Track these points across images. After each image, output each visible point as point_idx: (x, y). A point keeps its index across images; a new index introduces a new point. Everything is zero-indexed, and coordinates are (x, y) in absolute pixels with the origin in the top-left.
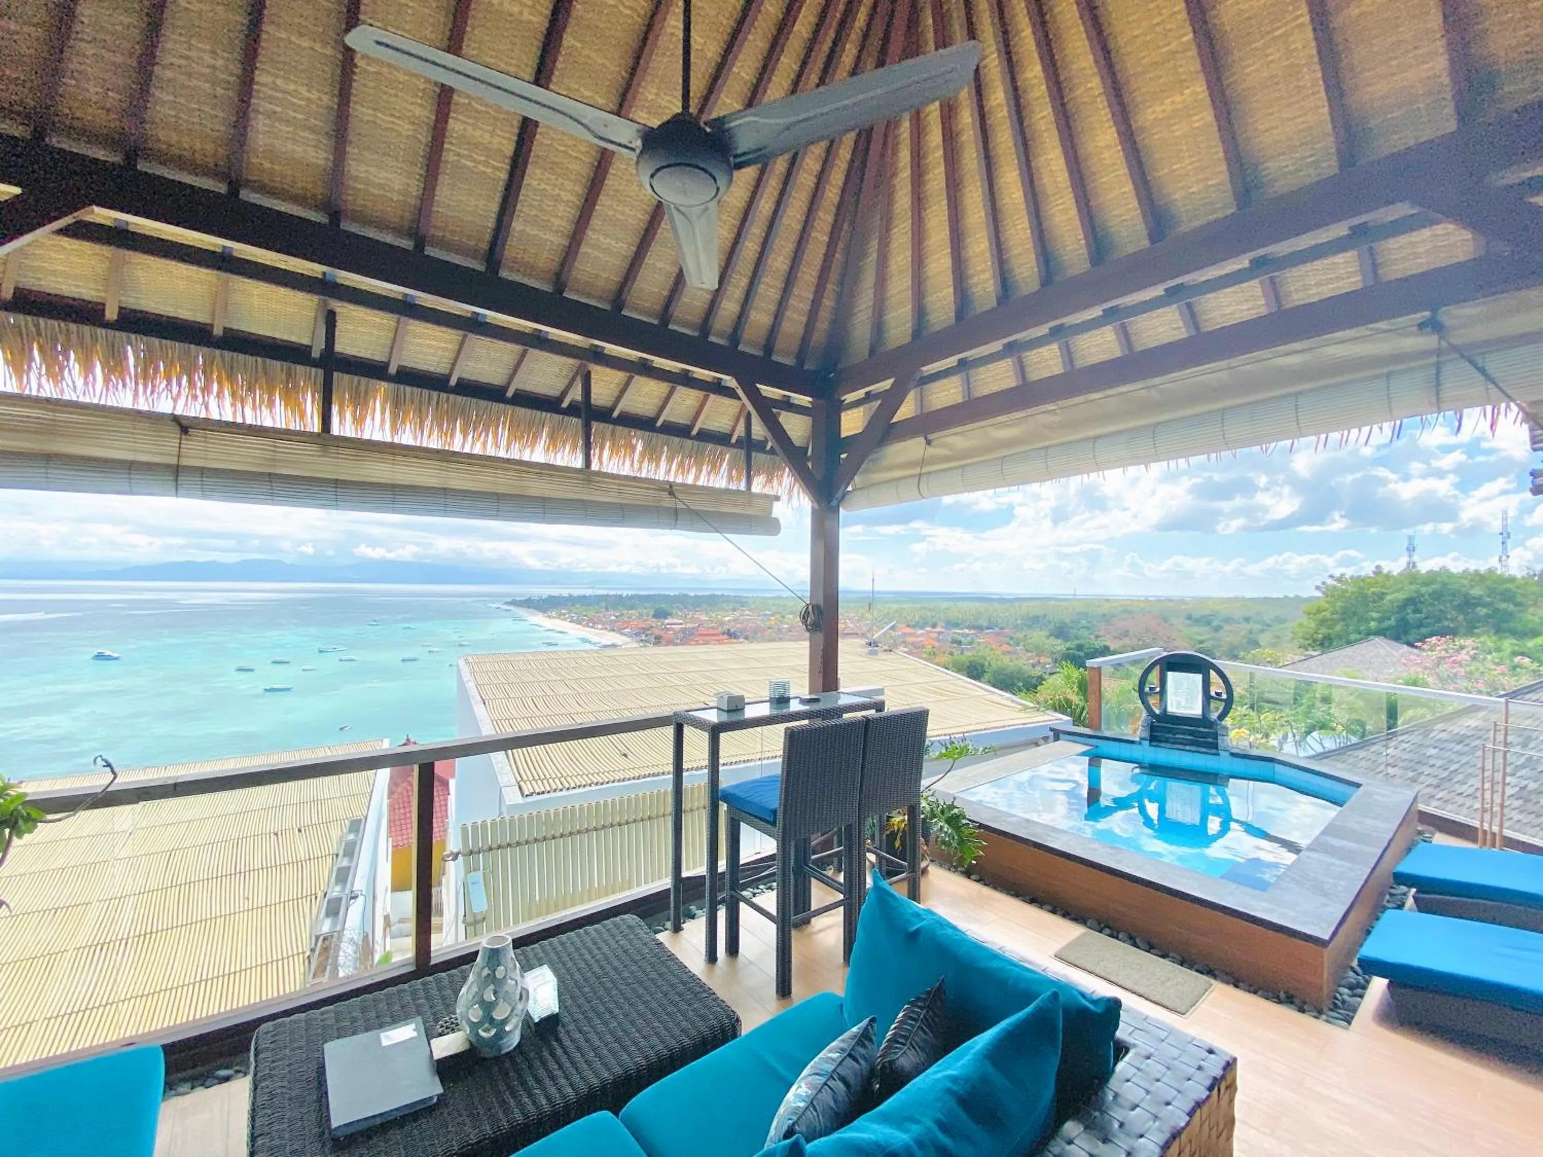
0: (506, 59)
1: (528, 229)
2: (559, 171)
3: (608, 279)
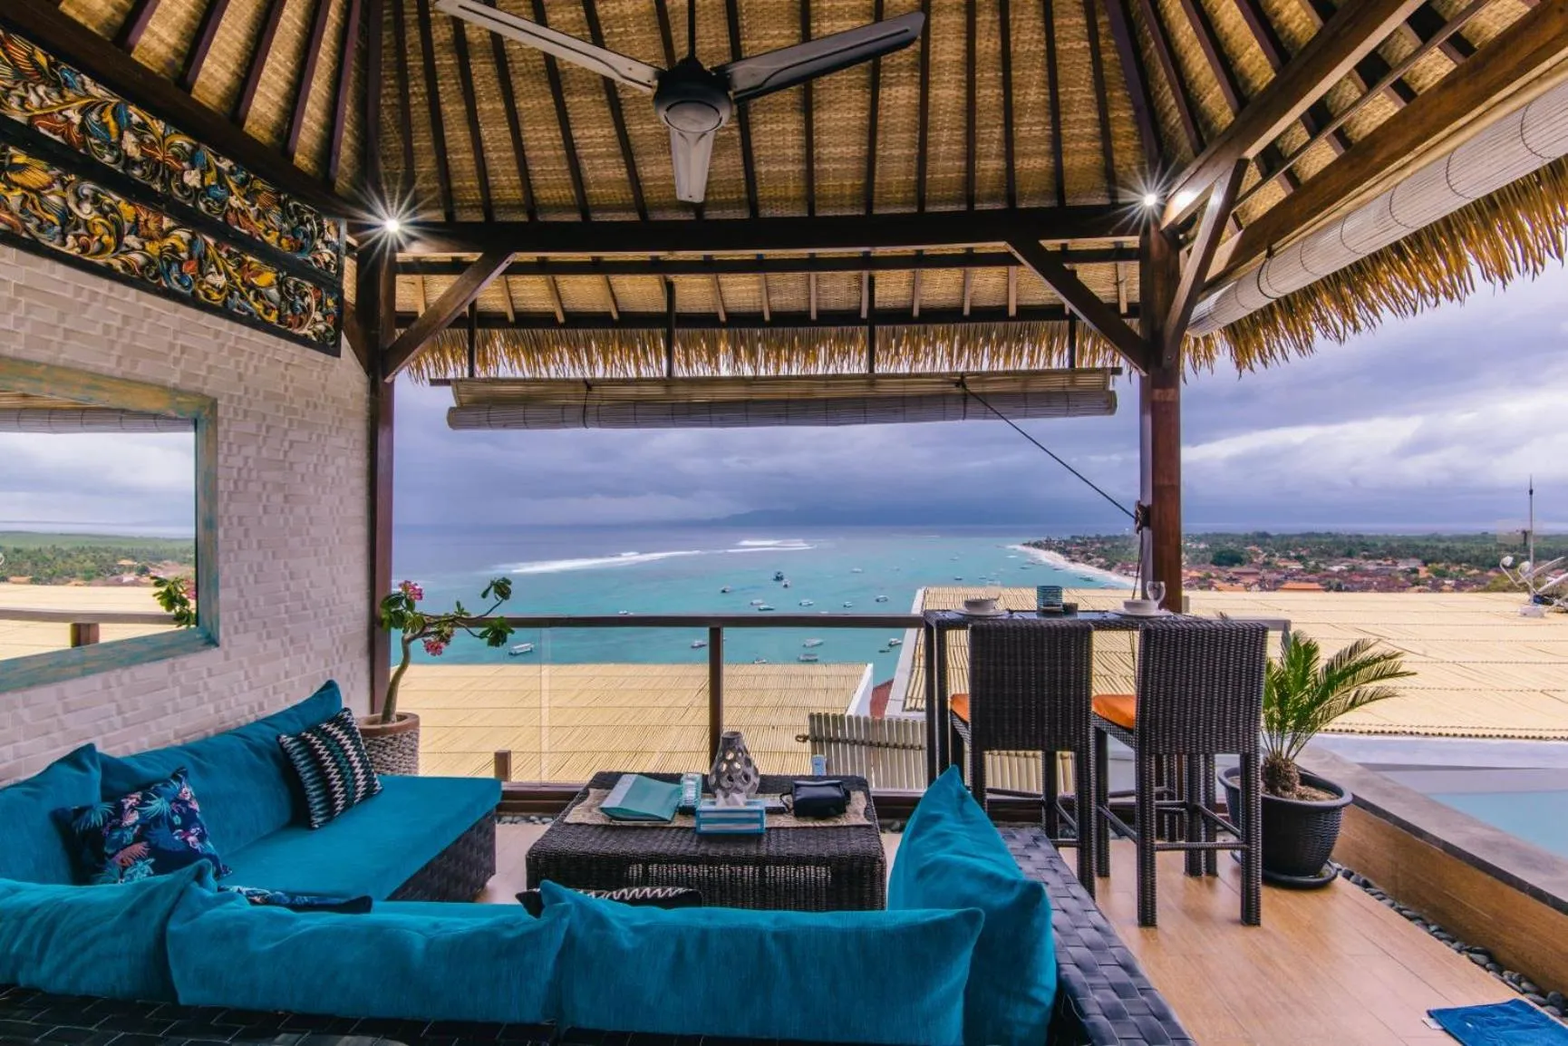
0: (707, 40)
1: (771, 168)
2: (776, 108)
3: (853, 186)
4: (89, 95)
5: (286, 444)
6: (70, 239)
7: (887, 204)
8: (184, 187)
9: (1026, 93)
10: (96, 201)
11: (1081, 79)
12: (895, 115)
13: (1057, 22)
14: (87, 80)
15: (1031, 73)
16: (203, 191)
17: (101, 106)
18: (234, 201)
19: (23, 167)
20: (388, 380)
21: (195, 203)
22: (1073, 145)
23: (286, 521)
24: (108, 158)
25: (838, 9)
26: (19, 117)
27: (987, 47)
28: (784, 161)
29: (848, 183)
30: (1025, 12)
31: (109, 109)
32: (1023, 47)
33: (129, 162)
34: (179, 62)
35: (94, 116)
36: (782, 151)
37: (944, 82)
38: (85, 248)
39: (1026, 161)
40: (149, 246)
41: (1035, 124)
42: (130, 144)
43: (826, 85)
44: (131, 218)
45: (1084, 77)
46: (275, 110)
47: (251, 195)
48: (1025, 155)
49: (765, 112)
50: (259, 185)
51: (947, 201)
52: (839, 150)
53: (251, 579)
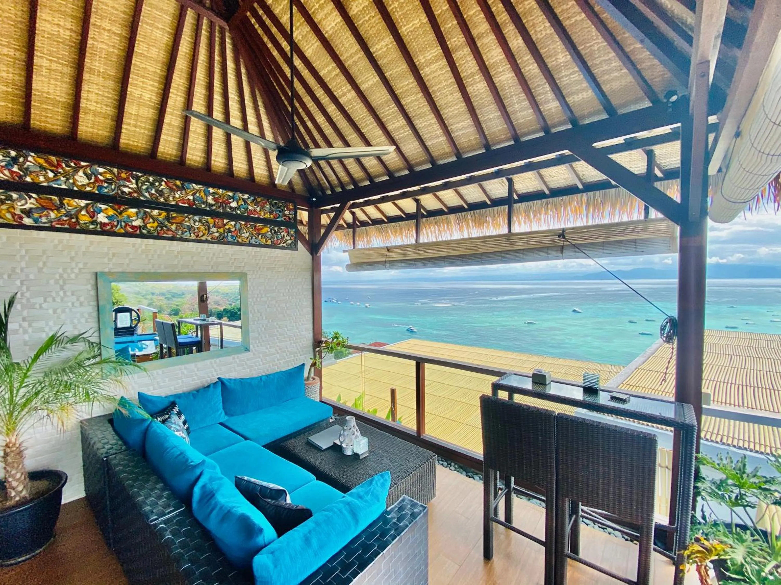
4: (194, 189)
5: (276, 284)
6: (192, 235)
7: (499, 143)
8: (231, 208)
9: (556, 59)
10: (200, 221)
11: (593, 36)
12: (481, 99)
13: (557, 11)
14: (194, 185)
15: (555, 46)
16: (239, 208)
17: (200, 191)
18: (250, 208)
19: (176, 217)
20: (318, 255)
21: (236, 212)
22: (606, 77)
23: (277, 310)
24: (203, 206)
25: (429, 60)
26: (173, 203)
27: (518, 43)
28: (437, 137)
29: (472, 138)
30: (533, 14)
31: (202, 191)
32: (542, 34)
33: (211, 205)
34: (228, 167)
35: (198, 195)
36: (434, 133)
37: (501, 72)
38: (197, 236)
39: (575, 97)
40: (220, 230)
41: (571, 74)
42: (210, 200)
43: (440, 97)
44: (213, 223)
45: (594, 34)
46: (265, 171)
47: (257, 204)
48: (573, 94)
49: (418, 119)
50: (259, 199)
51: (534, 132)
52: (460, 124)
53: (263, 329)
